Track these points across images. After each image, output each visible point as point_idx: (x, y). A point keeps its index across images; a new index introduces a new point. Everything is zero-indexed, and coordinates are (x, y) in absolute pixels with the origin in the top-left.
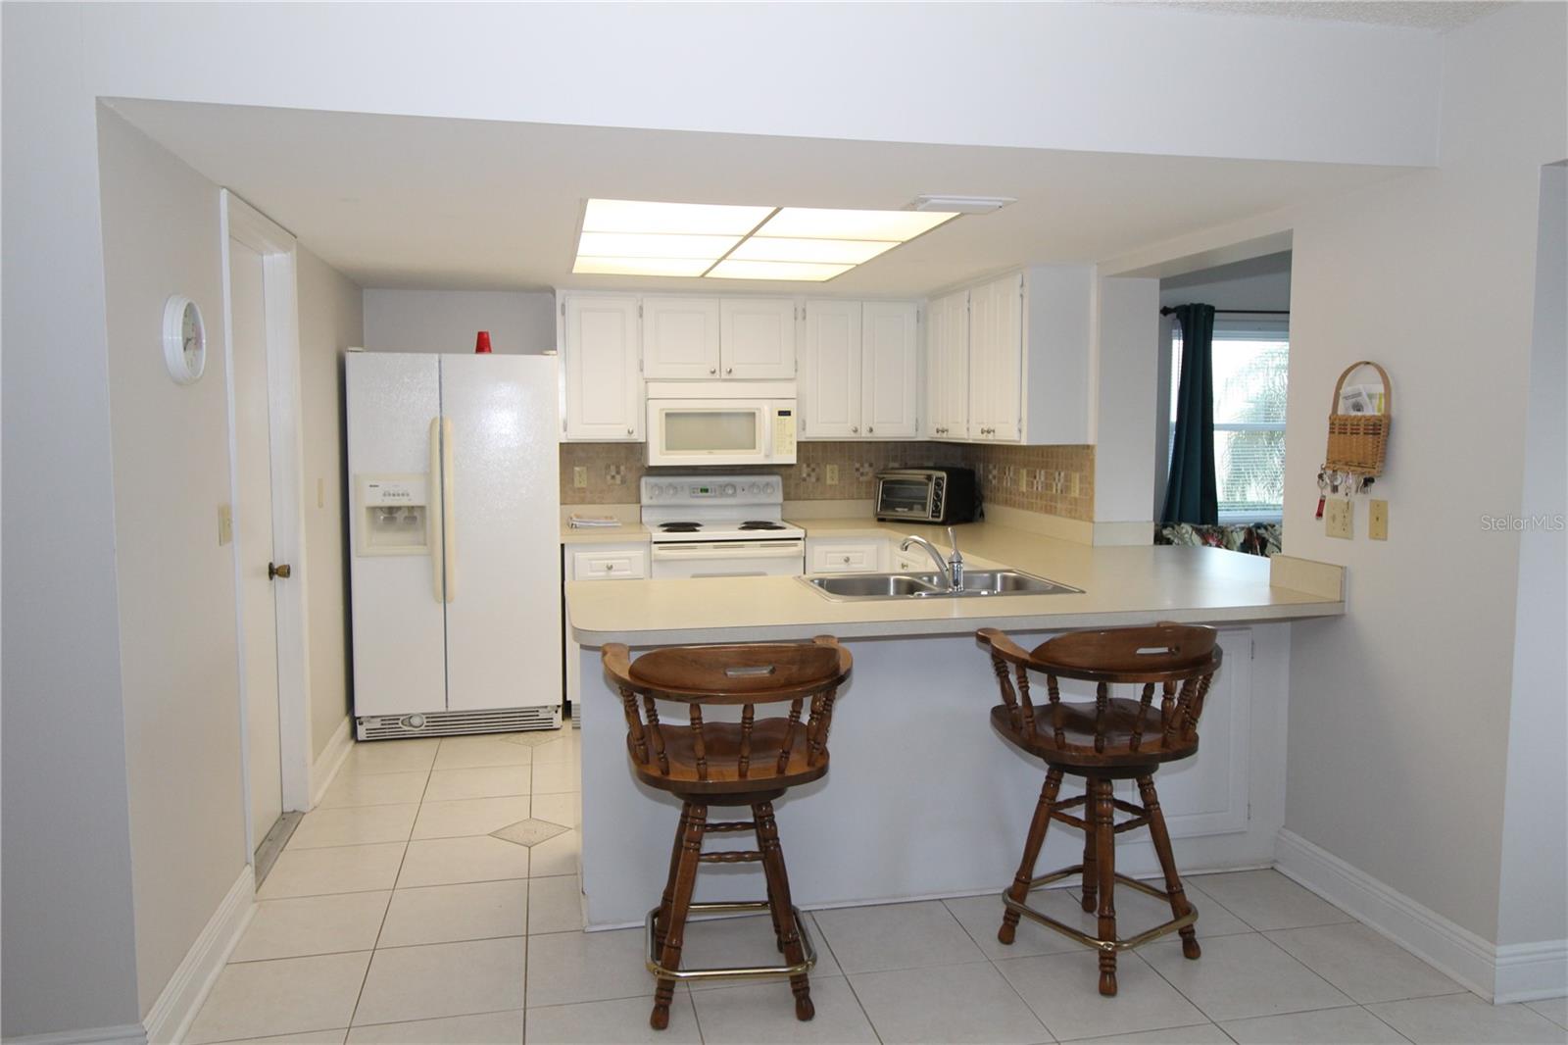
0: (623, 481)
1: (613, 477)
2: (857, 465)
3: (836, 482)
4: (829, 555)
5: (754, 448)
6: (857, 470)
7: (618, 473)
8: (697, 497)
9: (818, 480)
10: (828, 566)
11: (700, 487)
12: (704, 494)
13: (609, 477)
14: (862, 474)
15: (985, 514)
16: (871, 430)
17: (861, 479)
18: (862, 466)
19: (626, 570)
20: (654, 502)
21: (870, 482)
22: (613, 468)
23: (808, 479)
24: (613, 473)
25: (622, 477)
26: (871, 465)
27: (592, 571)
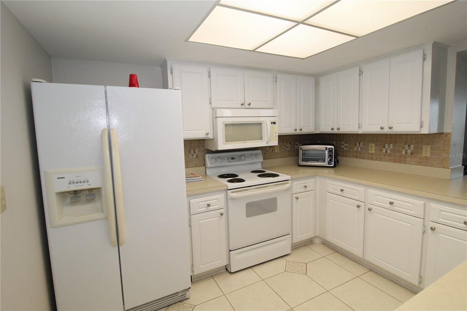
0: (197, 157)
1: (192, 155)
2: (285, 144)
3: (278, 151)
4: (298, 185)
5: (262, 139)
6: (285, 146)
7: (195, 153)
8: (230, 162)
9: (272, 150)
10: (298, 190)
11: (231, 157)
12: (233, 160)
13: (190, 155)
14: (287, 147)
16: (301, 130)
17: (287, 149)
18: (287, 144)
19: (216, 205)
20: (213, 165)
21: (289, 151)
22: (192, 151)
23: (269, 150)
24: (192, 153)
25: (196, 155)
26: (290, 144)
27: (199, 209)
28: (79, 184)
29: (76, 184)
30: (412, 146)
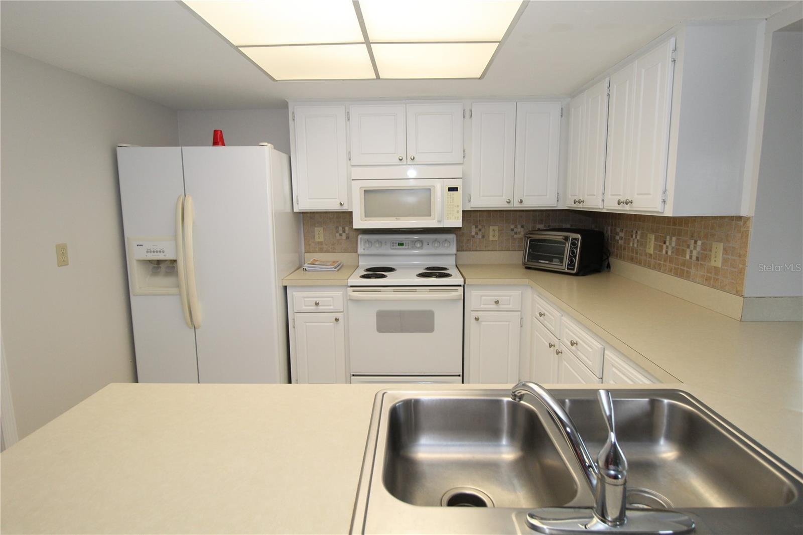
0: (348, 238)
1: (341, 235)
2: (512, 227)
3: (496, 239)
4: (483, 298)
5: (430, 216)
6: (512, 230)
7: (344, 232)
8: (395, 249)
9: (483, 237)
10: (482, 306)
11: (397, 242)
12: (401, 247)
13: (338, 235)
14: (516, 233)
15: (611, 266)
16: (521, 202)
17: (515, 236)
18: (516, 227)
19: (330, 306)
20: (366, 252)
21: (521, 239)
22: (340, 228)
23: (476, 236)
24: (341, 232)
25: (346, 234)
26: (522, 227)
27: (305, 306)
28: (155, 253)
29: (152, 253)
30: (699, 243)
